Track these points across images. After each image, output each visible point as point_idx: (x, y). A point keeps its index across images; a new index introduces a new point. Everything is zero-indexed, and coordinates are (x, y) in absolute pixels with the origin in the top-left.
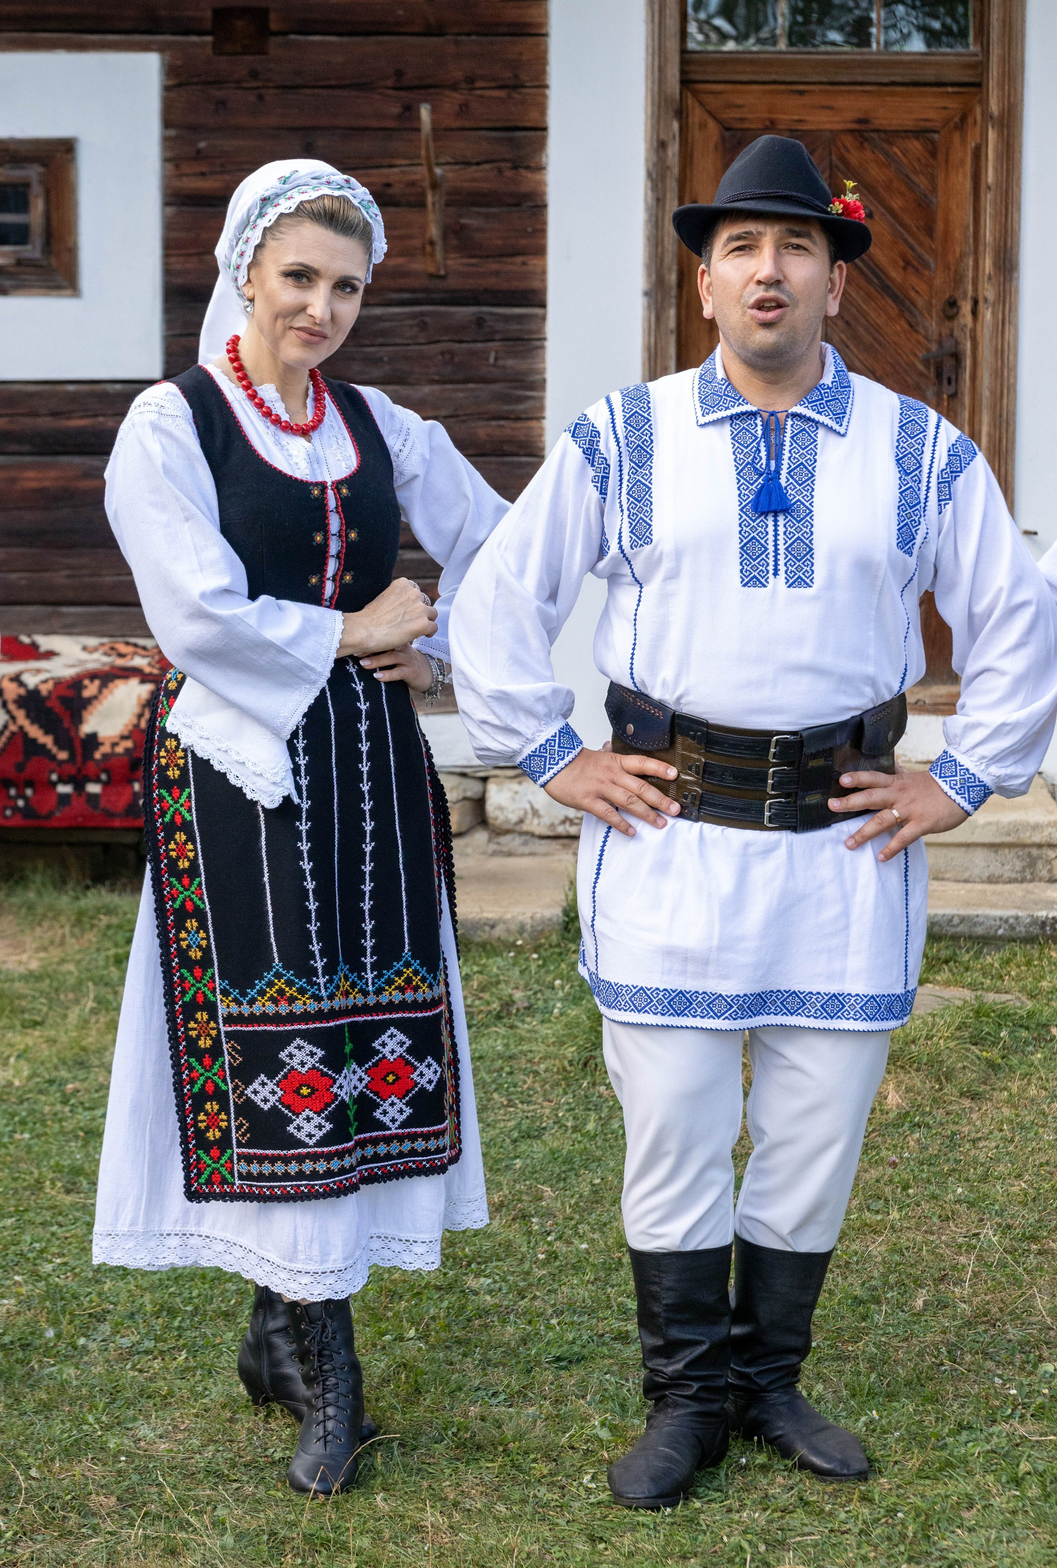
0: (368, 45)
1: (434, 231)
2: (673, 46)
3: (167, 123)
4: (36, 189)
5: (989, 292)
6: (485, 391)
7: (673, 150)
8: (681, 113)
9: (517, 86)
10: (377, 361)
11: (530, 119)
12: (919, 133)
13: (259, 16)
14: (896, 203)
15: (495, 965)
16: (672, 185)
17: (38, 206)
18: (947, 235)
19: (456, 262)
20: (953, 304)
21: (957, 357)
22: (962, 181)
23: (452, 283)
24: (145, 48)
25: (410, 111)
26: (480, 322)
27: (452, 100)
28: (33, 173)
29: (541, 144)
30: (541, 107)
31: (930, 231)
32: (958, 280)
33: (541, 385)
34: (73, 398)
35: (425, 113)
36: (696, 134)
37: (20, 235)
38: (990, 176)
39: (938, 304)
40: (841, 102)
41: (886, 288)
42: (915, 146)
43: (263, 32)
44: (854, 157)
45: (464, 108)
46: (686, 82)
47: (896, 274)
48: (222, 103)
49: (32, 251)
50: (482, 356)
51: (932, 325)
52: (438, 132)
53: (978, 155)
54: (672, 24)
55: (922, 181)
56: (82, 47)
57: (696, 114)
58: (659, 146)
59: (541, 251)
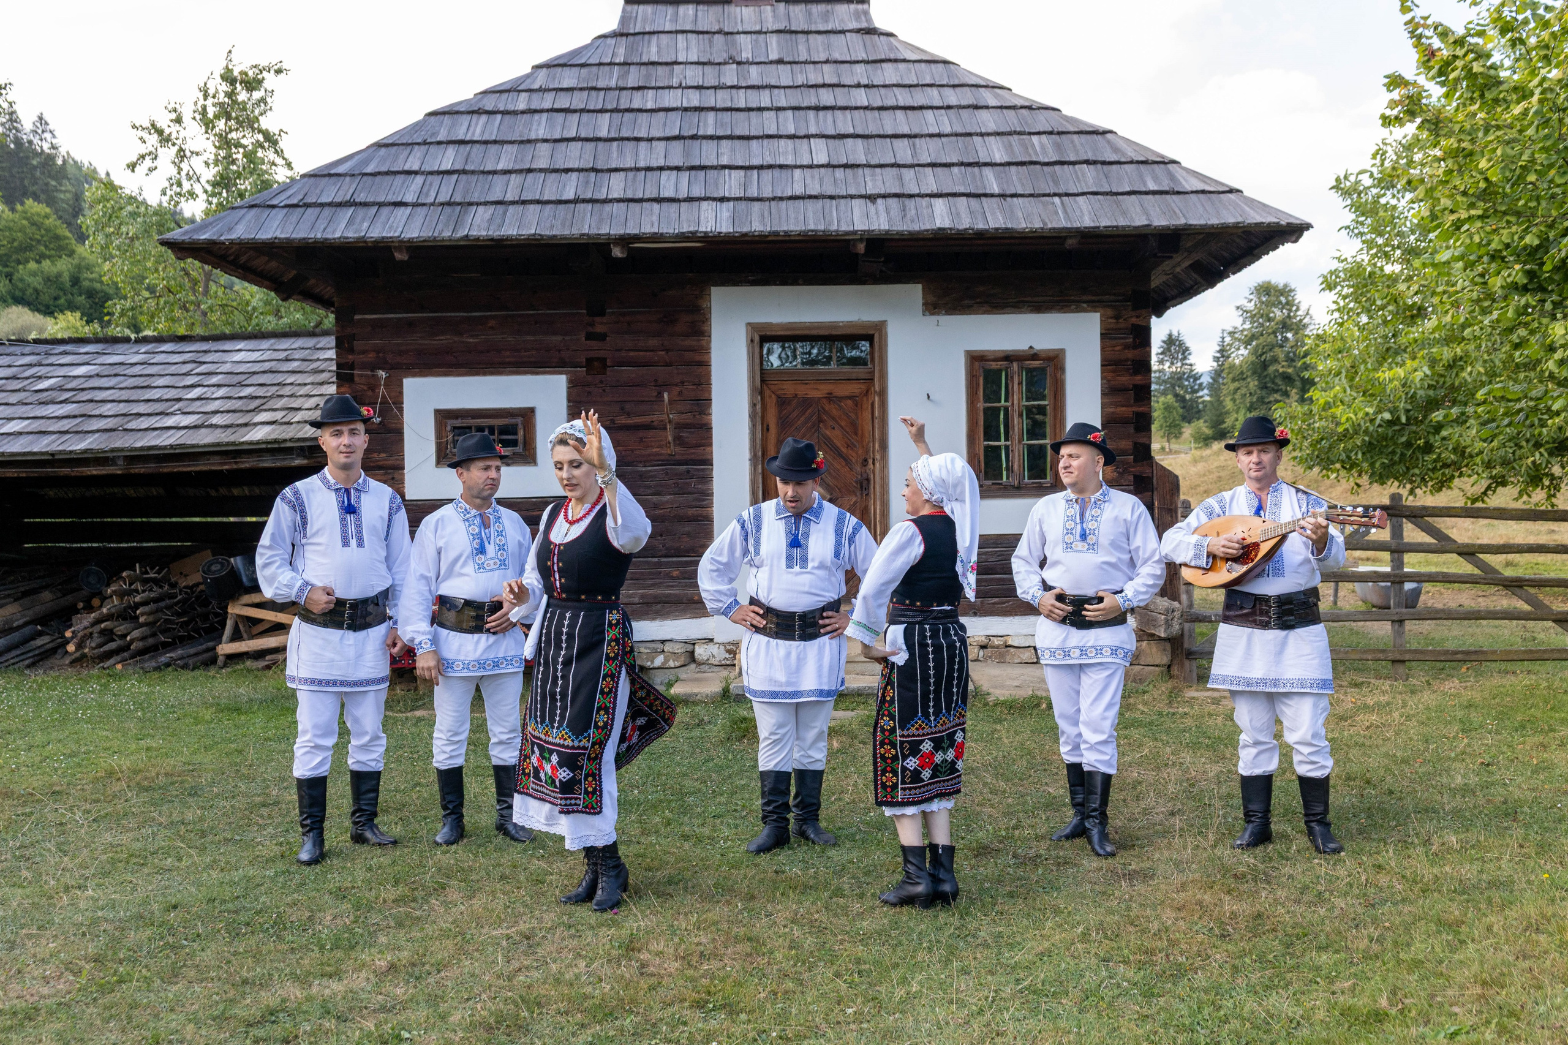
0: (643, 370)
1: (670, 438)
2: (758, 368)
3: (569, 401)
4: (520, 426)
5: (878, 456)
6: (690, 497)
7: (759, 407)
8: (761, 393)
9: (700, 384)
10: (650, 487)
11: (706, 396)
12: (850, 398)
13: (603, 361)
14: (843, 424)
15: (697, 709)
16: (759, 420)
17: (521, 433)
18: (863, 435)
19: (678, 450)
20: (866, 460)
21: (868, 480)
22: (867, 415)
23: (677, 457)
24: (561, 373)
25: (660, 395)
26: (688, 472)
27: (676, 390)
28: (519, 420)
29: (710, 405)
30: (710, 392)
31: (856, 434)
32: (867, 452)
33: (712, 494)
34: (535, 504)
35: (666, 395)
36: (767, 400)
37: (514, 443)
38: (876, 414)
39: (860, 461)
40: (822, 387)
41: (840, 455)
42: (849, 402)
43: (605, 366)
44: (827, 407)
45: (680, 393)
46: (763, 381)
47: (844, 450)
48: (589, 393)
49: (519, 449)
50: (689, 484)
51: (858, 469)
52: (670, 401)
53: (873, 405)
54: (757, 361)
55: (853, 416)
56: (537, 373)
57: (767, 393)
58: (753, 405)
59: (711, 445)
